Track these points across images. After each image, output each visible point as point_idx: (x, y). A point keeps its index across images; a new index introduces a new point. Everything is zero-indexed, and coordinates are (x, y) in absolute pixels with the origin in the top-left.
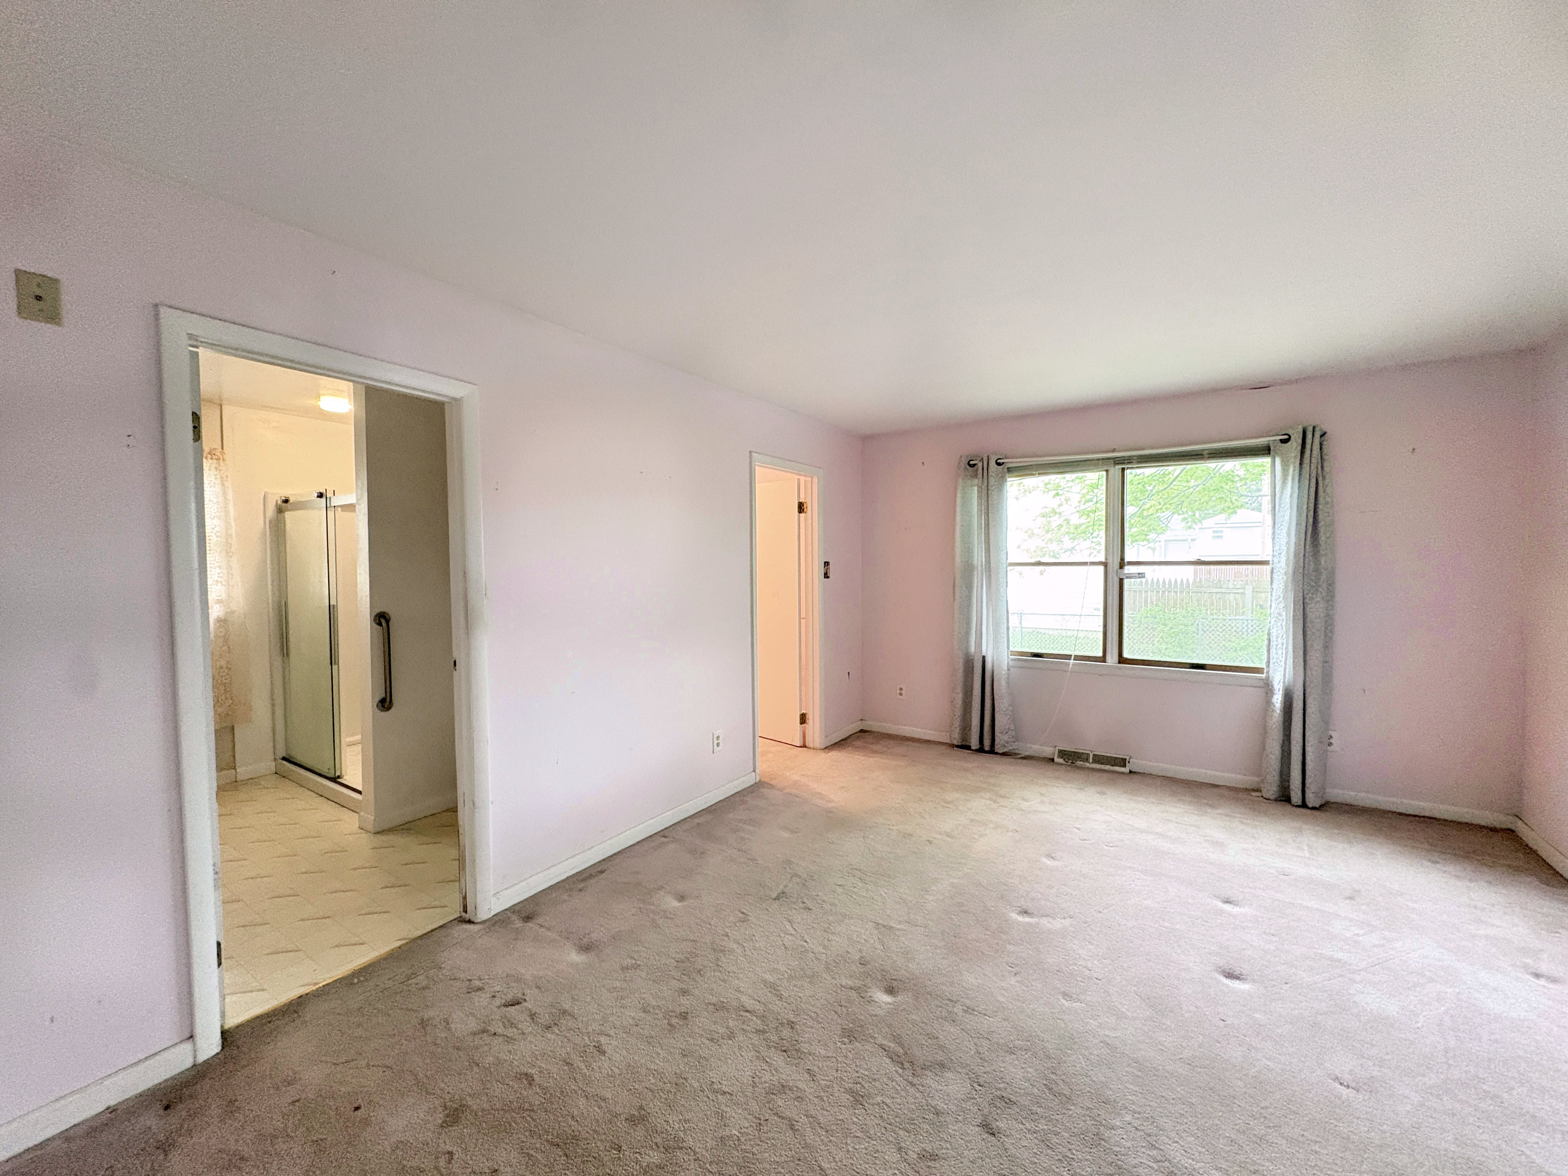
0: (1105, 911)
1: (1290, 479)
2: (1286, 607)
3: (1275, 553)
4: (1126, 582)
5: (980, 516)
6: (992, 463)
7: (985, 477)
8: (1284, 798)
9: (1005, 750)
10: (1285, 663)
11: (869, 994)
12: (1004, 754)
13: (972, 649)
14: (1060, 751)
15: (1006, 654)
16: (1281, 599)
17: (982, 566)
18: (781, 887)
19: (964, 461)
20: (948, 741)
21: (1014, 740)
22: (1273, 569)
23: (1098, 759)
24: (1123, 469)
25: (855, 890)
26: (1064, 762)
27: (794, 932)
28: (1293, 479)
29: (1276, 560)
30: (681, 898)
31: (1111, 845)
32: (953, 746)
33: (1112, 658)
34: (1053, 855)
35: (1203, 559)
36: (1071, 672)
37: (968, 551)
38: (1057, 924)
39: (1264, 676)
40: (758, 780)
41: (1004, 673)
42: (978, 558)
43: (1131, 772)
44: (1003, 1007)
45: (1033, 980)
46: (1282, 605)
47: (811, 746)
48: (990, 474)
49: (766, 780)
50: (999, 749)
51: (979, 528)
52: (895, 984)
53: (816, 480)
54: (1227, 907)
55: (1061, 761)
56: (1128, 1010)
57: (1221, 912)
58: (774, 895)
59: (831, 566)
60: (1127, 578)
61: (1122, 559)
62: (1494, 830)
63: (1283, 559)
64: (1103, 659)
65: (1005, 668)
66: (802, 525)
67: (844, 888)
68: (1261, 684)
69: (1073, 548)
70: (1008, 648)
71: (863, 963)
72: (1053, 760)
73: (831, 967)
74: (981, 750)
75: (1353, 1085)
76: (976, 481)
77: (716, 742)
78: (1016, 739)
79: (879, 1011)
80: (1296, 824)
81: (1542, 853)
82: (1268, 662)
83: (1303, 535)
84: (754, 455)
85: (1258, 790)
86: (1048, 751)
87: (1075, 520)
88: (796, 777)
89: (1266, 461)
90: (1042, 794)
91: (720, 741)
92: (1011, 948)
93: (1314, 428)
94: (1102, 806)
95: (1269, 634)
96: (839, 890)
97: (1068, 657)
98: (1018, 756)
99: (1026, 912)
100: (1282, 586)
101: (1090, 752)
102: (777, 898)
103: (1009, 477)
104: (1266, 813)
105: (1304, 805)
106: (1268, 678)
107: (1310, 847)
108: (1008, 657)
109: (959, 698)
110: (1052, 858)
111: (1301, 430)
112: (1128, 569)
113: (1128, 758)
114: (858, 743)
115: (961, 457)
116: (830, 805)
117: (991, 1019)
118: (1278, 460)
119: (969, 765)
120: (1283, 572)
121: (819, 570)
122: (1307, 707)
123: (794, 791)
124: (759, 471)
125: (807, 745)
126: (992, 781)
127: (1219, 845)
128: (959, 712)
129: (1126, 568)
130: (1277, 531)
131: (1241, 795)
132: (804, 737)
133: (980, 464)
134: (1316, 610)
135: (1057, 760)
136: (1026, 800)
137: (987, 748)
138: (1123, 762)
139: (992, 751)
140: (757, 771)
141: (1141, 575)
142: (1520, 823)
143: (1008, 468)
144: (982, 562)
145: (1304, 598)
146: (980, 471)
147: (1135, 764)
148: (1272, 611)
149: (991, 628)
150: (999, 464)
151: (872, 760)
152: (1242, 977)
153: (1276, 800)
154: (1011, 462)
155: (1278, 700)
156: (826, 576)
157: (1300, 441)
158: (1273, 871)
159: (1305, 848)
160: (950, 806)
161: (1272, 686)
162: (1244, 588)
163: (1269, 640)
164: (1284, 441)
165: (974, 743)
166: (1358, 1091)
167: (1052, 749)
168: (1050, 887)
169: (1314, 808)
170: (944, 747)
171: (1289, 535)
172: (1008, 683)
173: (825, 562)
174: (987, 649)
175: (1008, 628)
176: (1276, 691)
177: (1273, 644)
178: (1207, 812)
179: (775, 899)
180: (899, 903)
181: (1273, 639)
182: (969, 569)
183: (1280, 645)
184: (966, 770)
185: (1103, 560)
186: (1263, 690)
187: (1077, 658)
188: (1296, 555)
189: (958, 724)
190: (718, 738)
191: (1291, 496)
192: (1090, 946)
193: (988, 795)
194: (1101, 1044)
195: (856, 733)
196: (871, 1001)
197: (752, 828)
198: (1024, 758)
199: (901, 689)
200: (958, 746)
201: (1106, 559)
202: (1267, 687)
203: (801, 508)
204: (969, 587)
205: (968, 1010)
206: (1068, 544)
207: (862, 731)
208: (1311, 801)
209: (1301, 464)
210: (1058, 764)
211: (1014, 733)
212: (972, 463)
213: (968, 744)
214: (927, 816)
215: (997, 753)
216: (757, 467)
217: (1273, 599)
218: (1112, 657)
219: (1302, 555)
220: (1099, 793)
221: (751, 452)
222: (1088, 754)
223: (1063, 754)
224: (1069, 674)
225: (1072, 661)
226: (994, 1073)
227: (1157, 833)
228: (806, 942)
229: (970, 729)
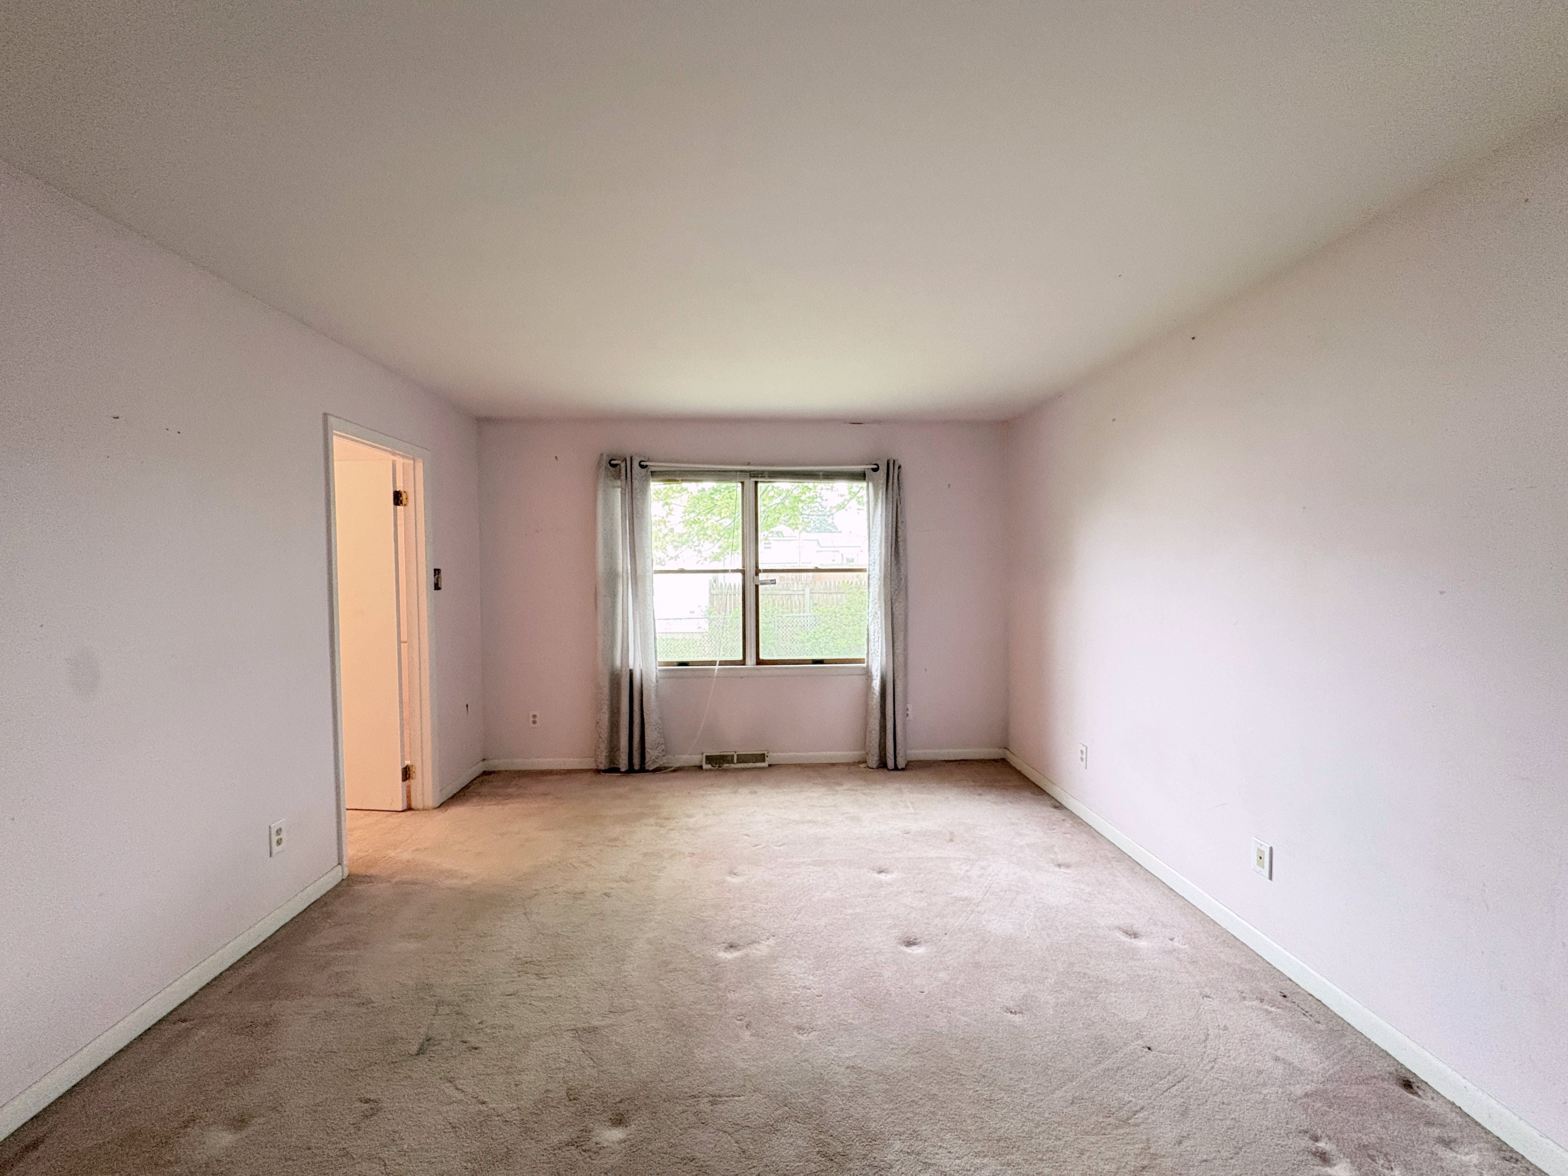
0: (799, 916)
1: (880, 501)
2: (880, 607)
3: (871, 563)
4: (760, 587)
5: (623, 521)
6: (636, 465)
7: (629, 479)
8: (883, 765)
9: (657, 765)
10: (881, 654)
11: (594, 1140)
12: (657, 770)
13: (618, 663)
14: (708, 758)
15: (654, 665)
16: (877, 600)
17: (627, 573)
18: (423, 1030)
19: (605, 459)
20: (593, 766)
21: (664, 753)
22: (869, 576)
23: (742, 759)
24: (756, 483)
25: (534, 993)
26: (713, 768)
27: (459, 1096)
28: (882, 502)
29: (871, 568)
30: (239, 1122)
31: (780, 844)
32: (598, 771)
33: (751, 661)
34: (735, 871)
35: (820, 567)
36: (718, 677)
37: (611, 555)
38: (762, 950)
39: (864, 665)
40: (346, 874)
41: (653, 685)
42: (623, 563)
43: (770, 765)
44: (749, 1076)
45: (765, 1026)
46: (878, 605)
47: (420, 806)
48: (634, 477)
49: (361, 871)
50: (650, 766)
51: (624, 533)
52: (622, 1107)
53: (420, 465)
54: (882, 877)
55: (709, 766)
56: (854, 1019)
57: (880, 885)
58: (414, 1049)
59: (442, 573)
60: (762, 584)
61: (757, 567)
62: (995, 761)
63: (877, 568)
64: (743, 662)
65: (654, 680)
66: (401, 522)
67: (518, 997)
68: (863, 672)
69: (677, 556)
70: (656, 659)
71: (572, 1096)
72: (701, 767)
73: (531, 1125)
74: (631, 770)
75: (1018, 1009)
76: (619, 483)
77: (275, 838)
78: (666, 752)
79: (614, 1160)
80: (897, 786)
81: (1024, 772)
82: (868, 653)
83: (890, 548)
84: (332, 420)
85: (865, 762)
86: (696, 759)
87: (680, 529)
88: (406, 856)
89: (864, 484)
90: (703, 807)
91: (283, 835)
92: (731, 996)
93: (894, 461)
94: (758, 806)
95: (868, 630)
96: (512, 1001)
97: (713, 663)
98: (670, 770)
99: (731, 947)
100: (877, 589)
101: (733, 753)
102: (421, 1052)
103: (653, 481)
104: (875, 782)
105: (896, 768)
106: (868, 666)
107: (912, 803)
108: (656, 669)
109: (605, 717)
110: (735, 874)
111: (886, 463)
112: (762, 576)
113: (766, 753)
114: (484, 789)
115: (602, 455)
116: (468, 882)
117: (742, 1098)
118: (871, 485)
119: (621, 790)
120: (877, 577)
121: (425, 579)
122: (896, 686)
123: (407, 877)
124: (338, 444)
125: (413, 805)
126: (652, 802)
127: (855, 819)
128: (605, 733)
129: (760, 574)
130: (872, 544)
131: (853, 769)
132: (409, 797)
133: (623, 465)
134: (899, 608)
135: (705, 766)
136: (690, 816)
137: (637, 767)
138: (762, 758)
139: (643, 770)
140: (345, 862)
141: (773, 582)
142: (1007, 752)
143: (651, 472)
144: (627, 570)
145: (891, 600)
146: (623, 472)
147: (774, 757)
148: (870, 611)
149: (639, 640)
150: (642, 467)
151: (507, 808)
152: (918, 941)
153: (877, 768)
154: (654, 466)
155: (876, 684)
156: (437, 587)
157: (886, 471)
158: (898, 832)
159: (909, 804)
160: (618, 843)
161: (871, 673)
162: (804, 590)
163: (868, 635)
164: (875, 470)
165: (623, 765)
166: (1021, 1013)
167: (700, 756)
168: (744, 908)
169: (903, 769)
170: (589, 774)
171: (880, 547)
172: (657, 696)
173: (435, 570)
174: (636, 663)
175: (655, 638)
176: (875, 677)
177: (871, 638)
178: (837, 791)
179: (418, 1054)
180: (595, 990)
181: (871, 633)
182: (612, 576)
183: (876, 639)
184: (620, 796)
185: (741, 568)
186: (864, 677)
187: (722, 663)
188: (886, 563)
189: (604, 746)
190: (279, 832)
191: (881, 515)
192: (800, 962)
193: (652, 821)
194: (848, 1071)
195: (478, 777)
196: (599, 1149)
197: (353, 953)
198: (674, 771)
199: (535, 716)
200: (605, 771)
201: (744, 567)
202: (867, 674)
203: (398, 498)
204: (613, 595)
205: (715, 1100)
206: (671, 552)
207: (486, 773)
208: (901, 763)
209: (887, 489)
210: (707, 770)
211: (663, 746)
212: (613, 462)
213: (616, 766)
214: (594, 863)
215: (648, 771)
216: (335, 438)
217: (870, 601)
218: (751, 659)
219: (889, 564)
220: (751, 793)
221: (325, 415)
222: (733, 756)
223: (709, 759)
224: (714, 679)
225: (717, 667)
226: (767, 1169)
227: (810, 822)
228: (484, 1103)
229: (619, 749)
